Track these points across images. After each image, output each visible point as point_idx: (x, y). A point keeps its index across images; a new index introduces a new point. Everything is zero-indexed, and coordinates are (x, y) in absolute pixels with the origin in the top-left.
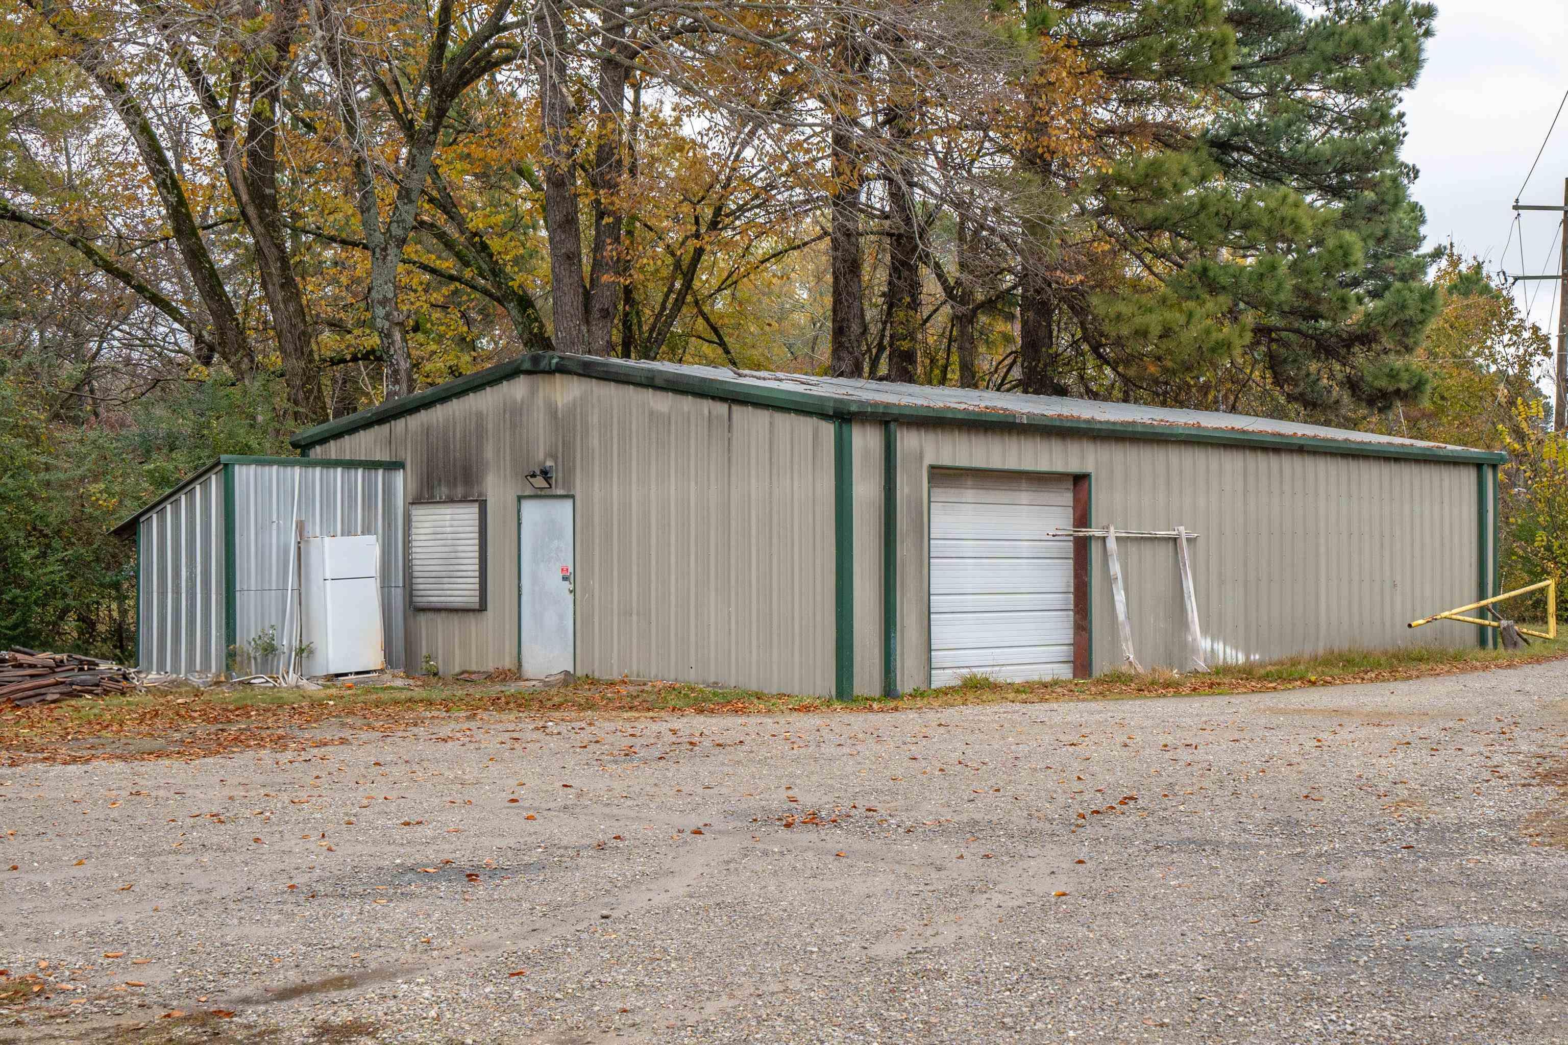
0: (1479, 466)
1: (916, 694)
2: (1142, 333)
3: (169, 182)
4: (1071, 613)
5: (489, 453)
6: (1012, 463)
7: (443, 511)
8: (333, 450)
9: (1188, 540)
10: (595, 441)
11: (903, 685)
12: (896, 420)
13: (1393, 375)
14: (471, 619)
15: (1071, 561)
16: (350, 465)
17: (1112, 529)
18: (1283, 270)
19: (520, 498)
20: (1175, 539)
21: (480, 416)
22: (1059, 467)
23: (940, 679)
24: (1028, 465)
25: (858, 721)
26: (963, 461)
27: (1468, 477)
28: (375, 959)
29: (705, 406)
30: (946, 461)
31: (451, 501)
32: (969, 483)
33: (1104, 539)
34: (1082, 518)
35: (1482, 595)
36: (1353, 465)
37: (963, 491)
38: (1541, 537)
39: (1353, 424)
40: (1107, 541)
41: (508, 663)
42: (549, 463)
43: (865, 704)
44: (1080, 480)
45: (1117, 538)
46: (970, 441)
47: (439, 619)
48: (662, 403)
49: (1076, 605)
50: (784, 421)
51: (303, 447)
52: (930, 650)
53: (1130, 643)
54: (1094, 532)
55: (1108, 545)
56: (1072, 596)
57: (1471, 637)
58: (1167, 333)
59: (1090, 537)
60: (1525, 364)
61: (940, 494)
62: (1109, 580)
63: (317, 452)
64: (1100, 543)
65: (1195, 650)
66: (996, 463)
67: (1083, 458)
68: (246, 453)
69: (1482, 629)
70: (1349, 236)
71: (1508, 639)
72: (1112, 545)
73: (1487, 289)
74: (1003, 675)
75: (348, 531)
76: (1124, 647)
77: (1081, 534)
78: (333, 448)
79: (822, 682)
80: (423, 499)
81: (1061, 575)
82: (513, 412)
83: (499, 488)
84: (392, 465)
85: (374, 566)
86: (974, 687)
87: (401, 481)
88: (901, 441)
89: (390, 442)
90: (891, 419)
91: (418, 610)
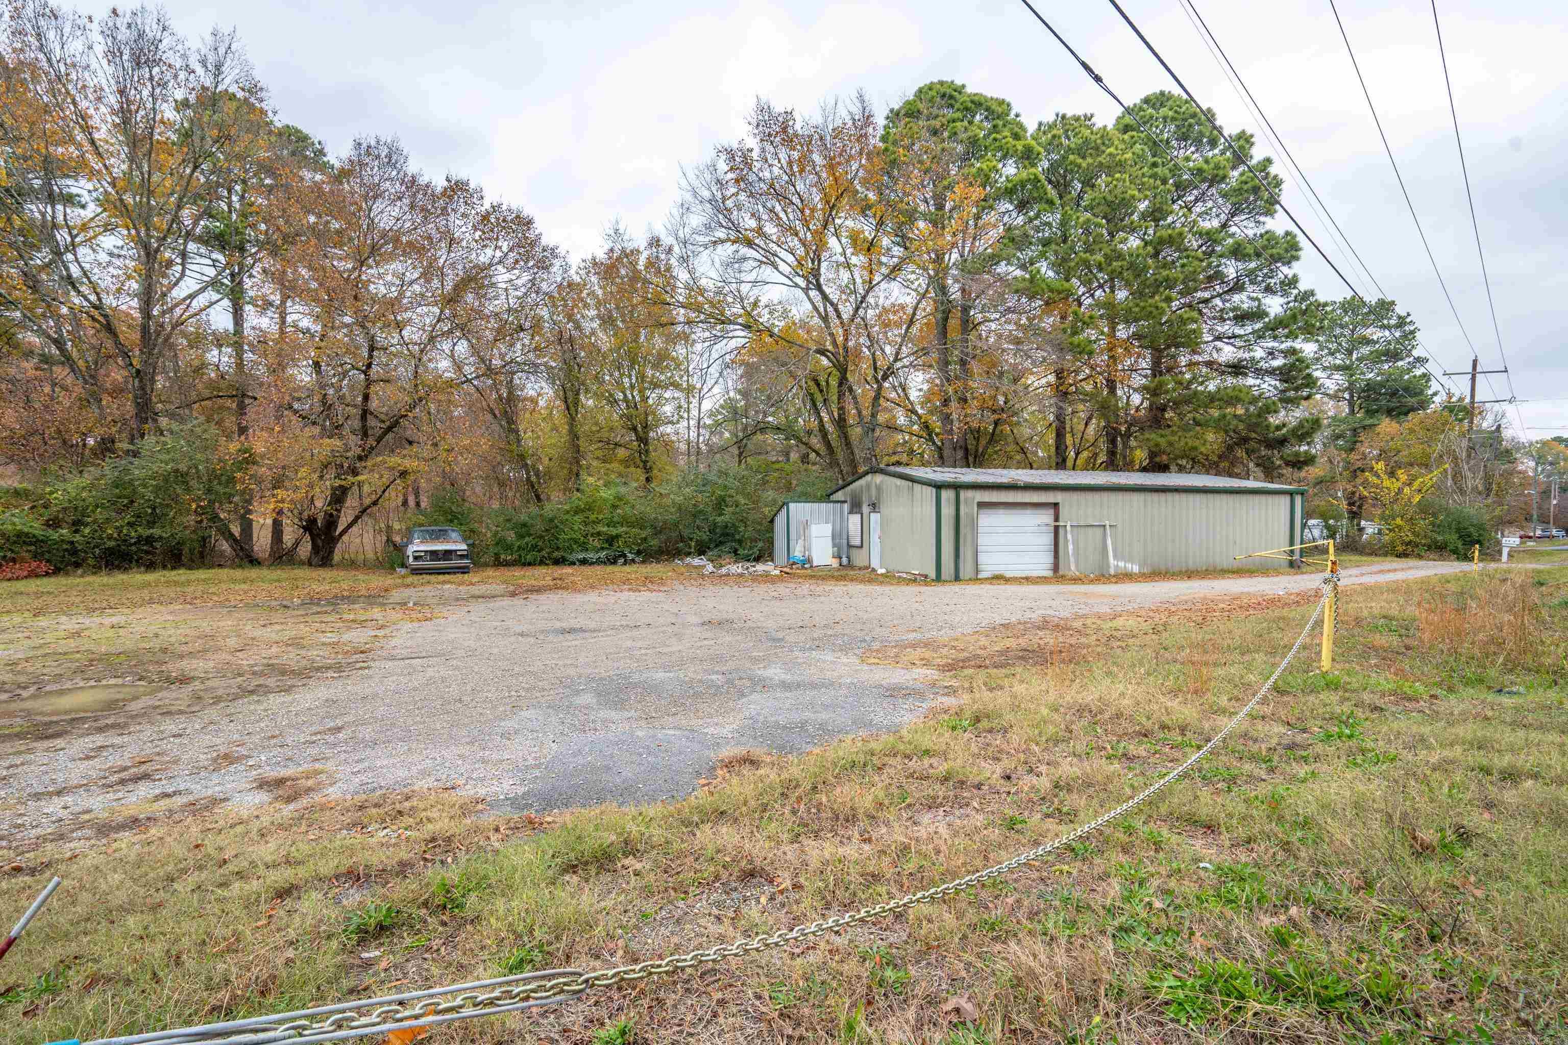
0: (1292, 493)
1: (970, 579)
4: (1052, 552)
5: (864, 497)
6: (1027, 500)
7: (854, 516)
9: (1111, 526)
10: (885, 494)
11: (964, 576)
12: (960, 487)
14: (858, 550)
15: (1053, 534)
17: (1068, 523)
19: (870, 513)
20: (1104, 526)
21: (861, 486)
22: (1048, 501)
23: (983, 575)
25: (945, 588)
26: (994, 500)
27: (1285, 500)
29: (908, 483)
30: (988, 500)
31: (856, 513)
34: (1057, 519)
37: (996, 510)
41: (867, 564)
42: (876, 502)
43: (946, 582)
44: (1056, 505)
45: (1071, 526)
46: (998, 493)
47: (854, 550)
48: (899, 482)
49: (1054, 549)
50: (924, 488)
52: (977, 565)
54: (1061, 524)
55: (1066, 528)
56: (1053, 546)
59: (1059, 525)
61: (981, 511)
62: (1066, 542)
64: (1063, 528)
65: (1111, 566)
66: (1011, 500)
67: (1055, 497)
69: (1283, 560)
72: (1068, 528)
74: (1008, 574)
75: (822, 523)
76: (1071, 565)
77: (1056, 524)
78: (835, 497)
79: (932, 574)
80: (851, 512)
81: (1048, 539)
82: (868, 486)
83: (866, 509)
84: (845, 502)
85: (830, 533)
86: (998, 578)
87: (846, 507)
88: (963, 494)
89: (845, 495)
90: (957, 487)
91: (850, 546)
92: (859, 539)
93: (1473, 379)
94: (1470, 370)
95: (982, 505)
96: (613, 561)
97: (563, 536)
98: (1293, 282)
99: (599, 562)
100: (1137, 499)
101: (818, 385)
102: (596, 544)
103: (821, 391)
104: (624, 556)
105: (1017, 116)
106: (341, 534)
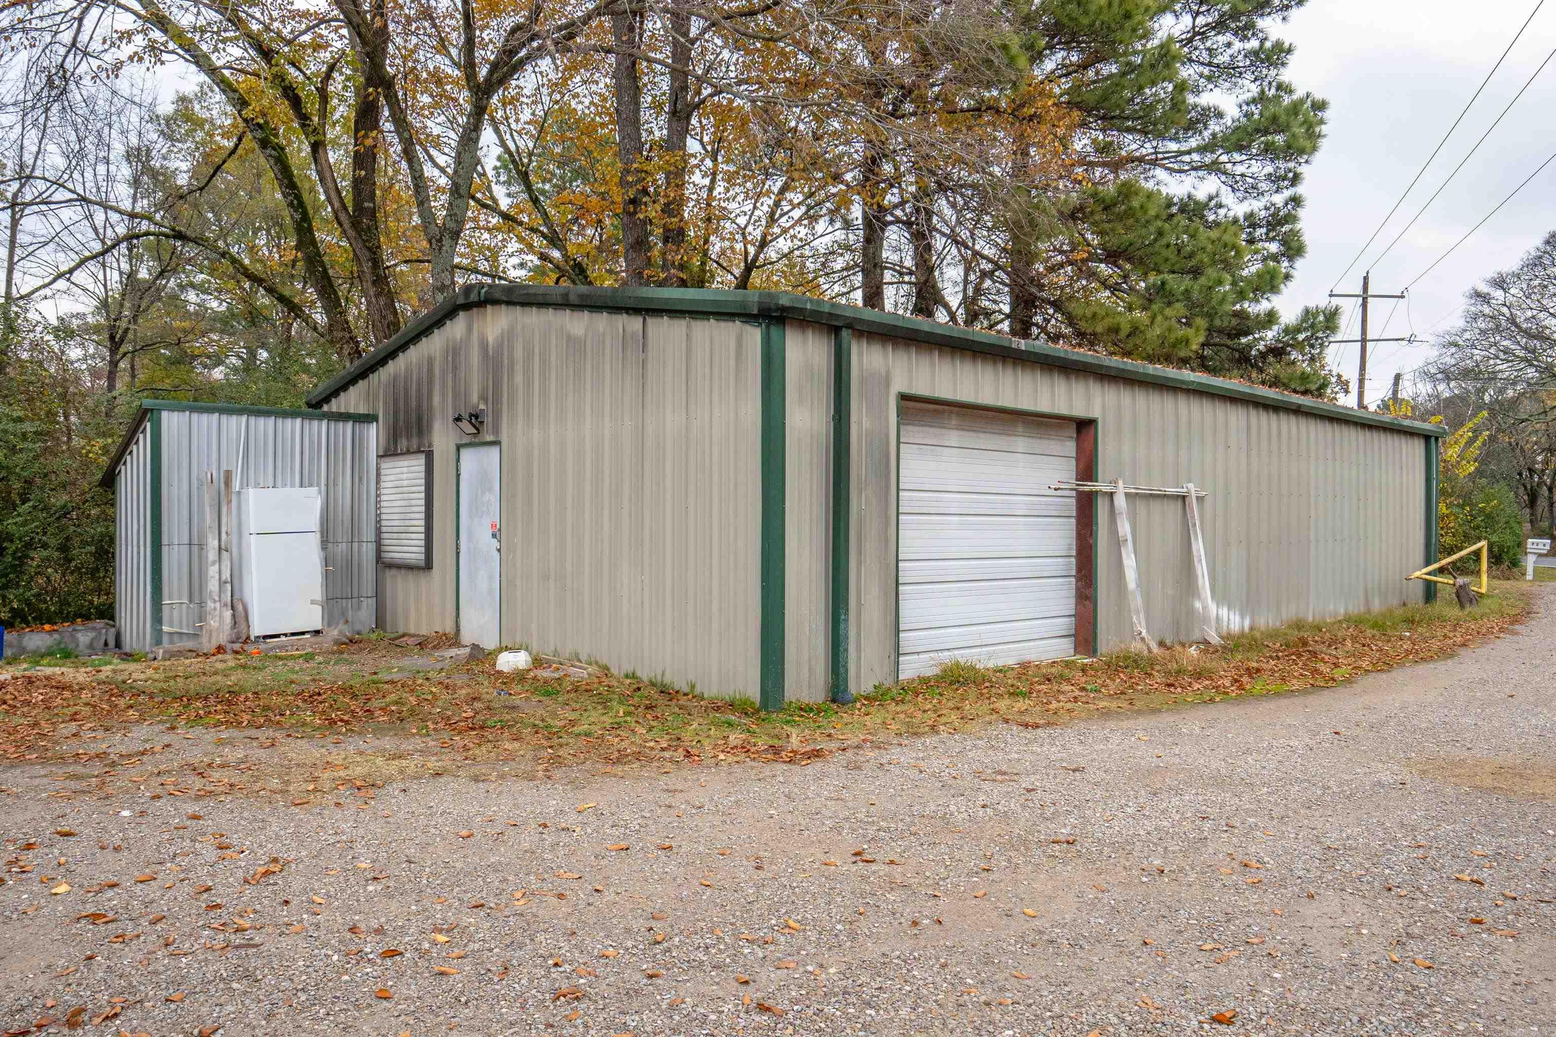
0: (1427, 438)
1: (878, 697)
3: (295, 202)
4: (1073, 580)
5: (435, 400)
7: (401, 463)
9: (1197, 498)
10: (520, 376)
11: (858, 683)
12: (849, 326)
14: (423, 578)
15: (1073, 521)
16: (312, 416)
17: (1121, 483)
19: (458, 448)
20: (1184, 498)
21: (430, 362)
22: (1062, 409)
23: (912, 668)
24: (1025, 403)
26: (944, 392)
27: (1420, 449)
30: (921, 389)
31: (408, 452)
32: (954, 422)
33: (1111, 495)
34: (1087, 468)
37: (943, 431)
40: (1116, 498)
41: (449, 628)
42: (482, 407)
44: (1084, 427)
45: (1127, 495)
46: (954, 365)
47: (400, 575)
49: (1079, 569)
52: (897, 631)
53: (1142, 616)
54: (1101, 486)
55: (1116, 502)
56: (1073, 560)
57: (1420, 592)
59: (1097, 492)
61: (912, 433)
62: (1117, 543)
64: (1107, 500)
65: (1205, 619)
66: (986, 398)
67: (1088, 398)
72: (1120, 501)
76: (1135, 619)
77: (1087, 489)
78: (334, 406)
80: (389, 452)
82: (454, 353)
83: (443, 437)
84: (372, 418)
85: (313, 521)
87: (373, 435)
89: (369, 396)
91: (384, 564)
92: (419, 539)
94: (1359, 291)
95: (914, 406)
101: (296, 102)
103: (304, 118)
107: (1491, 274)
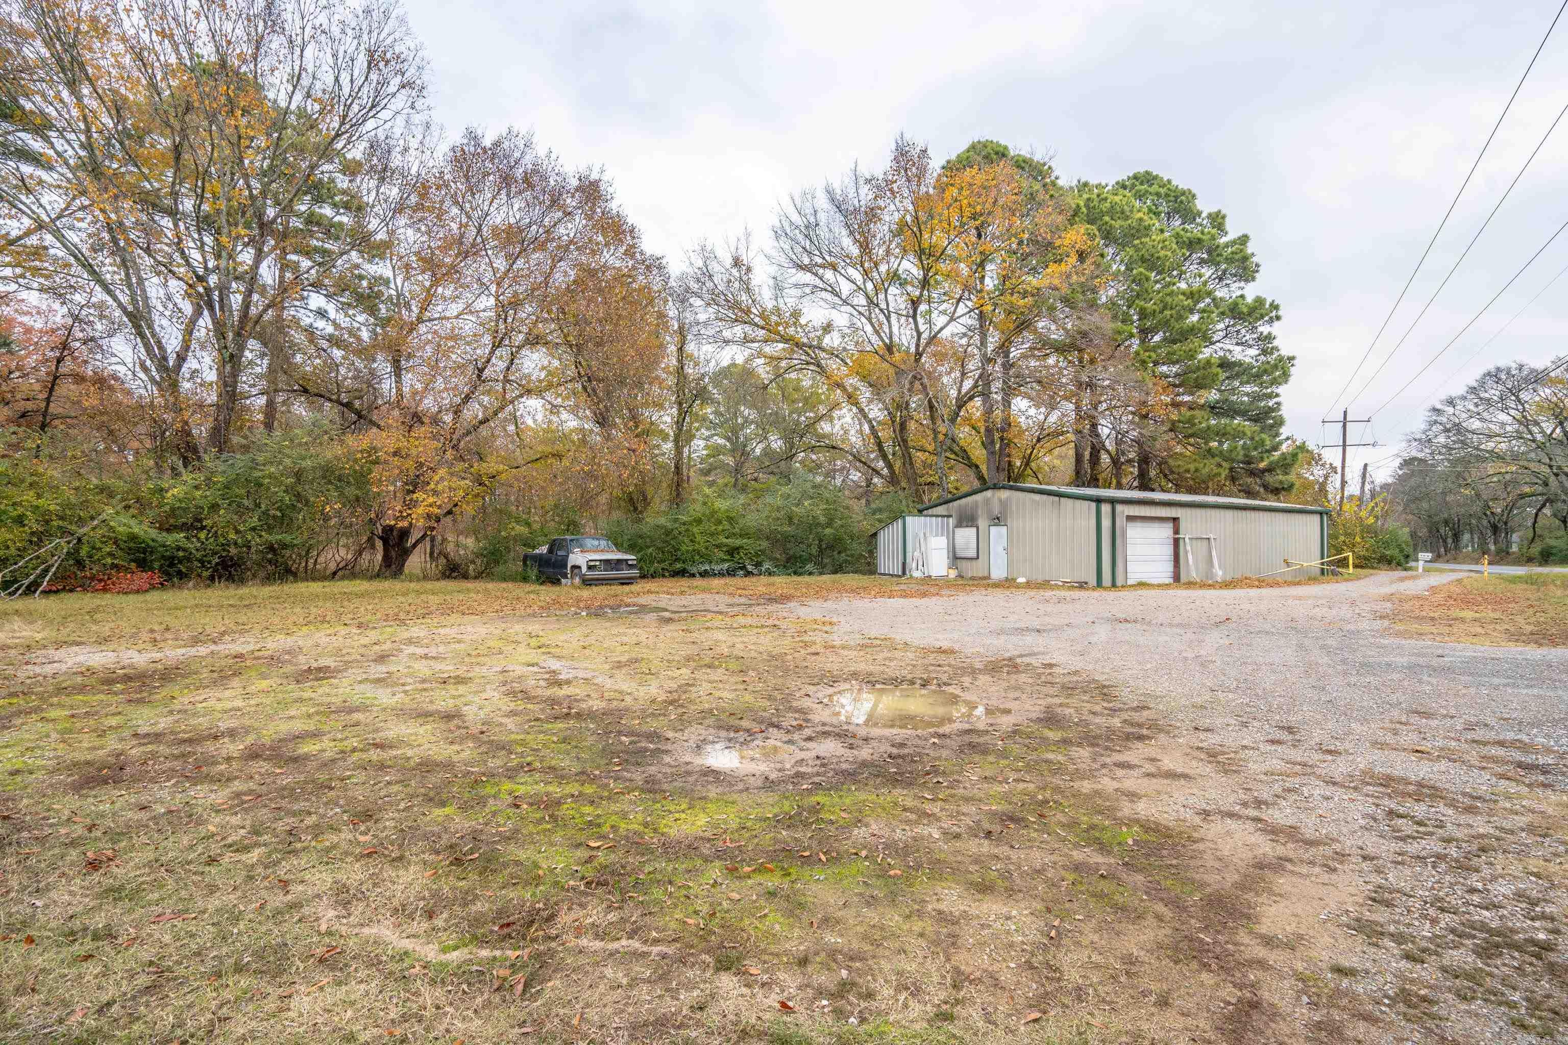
0: (1321, 514)
1: (1123, 587)
2: (1188, 471)
4: (1173, 562)
5: (980, 512)
7: (965, 530)
8: (930, 512)
9: (1213, 539)
10: (1014, 508)
11: (1118, 584)
12: (1110, 501)
13: (1281, 482)
14: (974, 562)
15: (1173, 546)
16: (937, 516)
17: (1187, 535)
18: (1239, 448)
19: (990, 526)
20: (1209, 539)
21: (976, 502)
22: (1170, 516)
23: (1130, 582)
24: (1158, 515)
25: (1105, 593)
26: (1137, 514)
27: (1317, 518)
28: (1036, 650)
29: (1051, 498)
30: (1132, 514)
31: (967, 526)
32: (1140, 520)
33: (1184, 538)
34: (1176, 531)
35: (1322, 558)
36: (1273, 514)
37: (1138, 523)
38: (1342, 538)
39: (1263, 499)
41: (986, 574)
42: (999, 516)
43: (1105, 589)
44: (1175, 520)
45: (1189, 538)
46: (1139, 507)
47: (964, 562)
48: (1037, 497)
49: (1175, 560)
50: (1078, 502)
51: (920, 511)
52: (1127, 574)
53: (1194, 572)
54: (1181, 536)
55: (1185, 540)
56: (1173, 557)
57: (1318, 572)
58: (1197, 470)
59: (1180, 538)
60: (1326, 477)
61: (1129, 524)
62: (1186, 552)
63: (925, 512)
64: (1183, 540)
65: (1217, 575)
66: (1148, 514)
67: (1176, 512)
68: (910, 514)
69: (1323, 570)
70: (1263, 436)
71: (1334, 573)
72: (1187, 540)
73: (1308, 451)
74: (1151, 581)
75: (937, 535)
76: (1192, 573)
77: (1176, 537)
79: (1093, 581)
80: (959, 526)
81: (1170, 550)
82: (987, 501)
83: (982, 523)
84: (949, 516)
85: (945, 546)
86: (1141, 585)
87: (952, 521)
88: (1119, 508)
89: (950, 509)
90: (1113, 502)
91: (957, 558)
92: (975, 551)
93: (1344, 426)
95: (1130, 518)
96: (731, 573)
97: (684, 548)
98: (1269, 338)
99: (721, 574)
100: (1229, 514)
102: (722, 555)
104: (744, 568)
105: (1057, 178)
106: (414, 546)
107: (1444, 397)
